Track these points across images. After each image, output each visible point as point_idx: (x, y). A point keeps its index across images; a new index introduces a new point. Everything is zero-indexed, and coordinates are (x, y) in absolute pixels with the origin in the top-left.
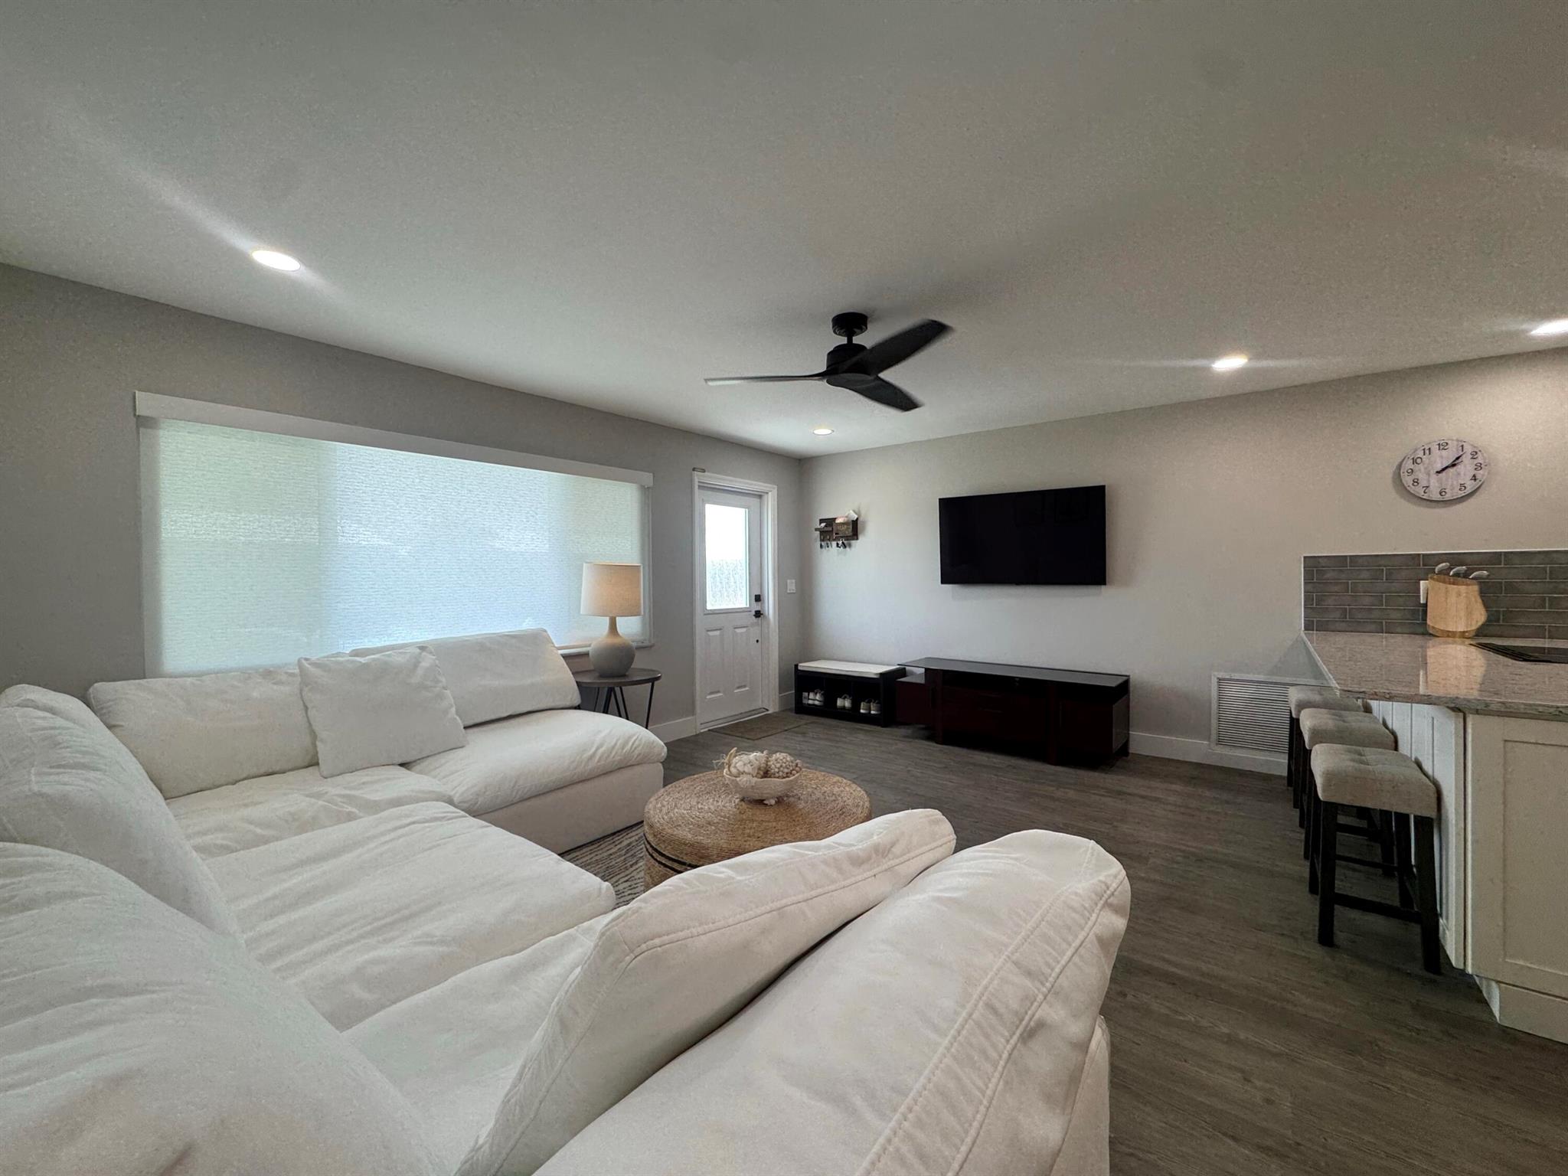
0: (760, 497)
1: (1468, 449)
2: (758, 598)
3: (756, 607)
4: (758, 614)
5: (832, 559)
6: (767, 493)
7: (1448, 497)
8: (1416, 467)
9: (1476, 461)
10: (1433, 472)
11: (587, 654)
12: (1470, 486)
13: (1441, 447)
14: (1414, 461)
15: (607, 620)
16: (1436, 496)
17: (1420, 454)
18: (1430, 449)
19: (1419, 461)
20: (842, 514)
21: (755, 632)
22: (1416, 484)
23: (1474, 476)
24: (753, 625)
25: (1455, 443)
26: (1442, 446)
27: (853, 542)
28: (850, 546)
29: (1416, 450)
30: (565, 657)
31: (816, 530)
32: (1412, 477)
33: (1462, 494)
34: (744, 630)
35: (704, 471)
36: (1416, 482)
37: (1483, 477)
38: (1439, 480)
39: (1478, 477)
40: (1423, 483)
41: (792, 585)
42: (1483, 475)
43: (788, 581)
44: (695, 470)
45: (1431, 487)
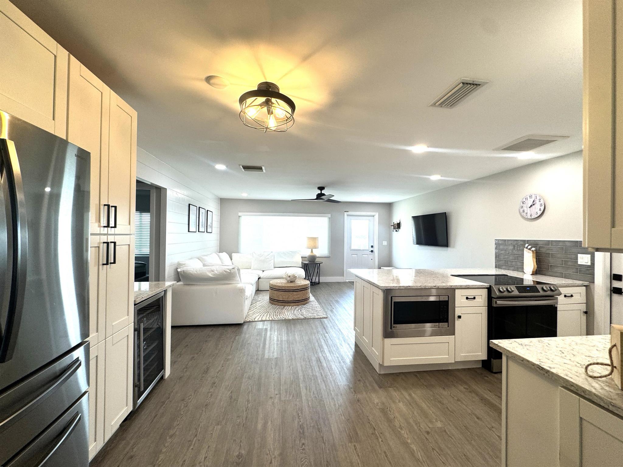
0: (374, 216)
1: (538, 198)
2: (372, 247)
3: (372, 249)
4: (372, 251)
5: (396, 235)
7: (533, 217)
8: (524, 205)
9: (540, 203)
10: (528, 207)
11: (306, 257)
12: (539, 213)
14: (523, 203)
15: (311, 250)
16: (529, 217)
17: (525, 200)
18: (527, 198)
19: (524, 203)
20: (396, 221)
21: (371, 256)
23: (540, 209)
24: (370, 254)
25: (534, 195)
26: (531, 197)
28: (399, 231)
29: (523, 199)
30: (302, 257)
31: (391, 226)
32: (523, 209)
33: (536, 216)
34: (366, 256)
35: (348, 212)
36: (524, 211)
37: (542, 209)
38: (530, 210)
39: (541, 209)
40: (526, 212)
41: (385, 243)
42: (542, 208)
43: (383, 242)
44: (345, 212)
45: (528, 214)
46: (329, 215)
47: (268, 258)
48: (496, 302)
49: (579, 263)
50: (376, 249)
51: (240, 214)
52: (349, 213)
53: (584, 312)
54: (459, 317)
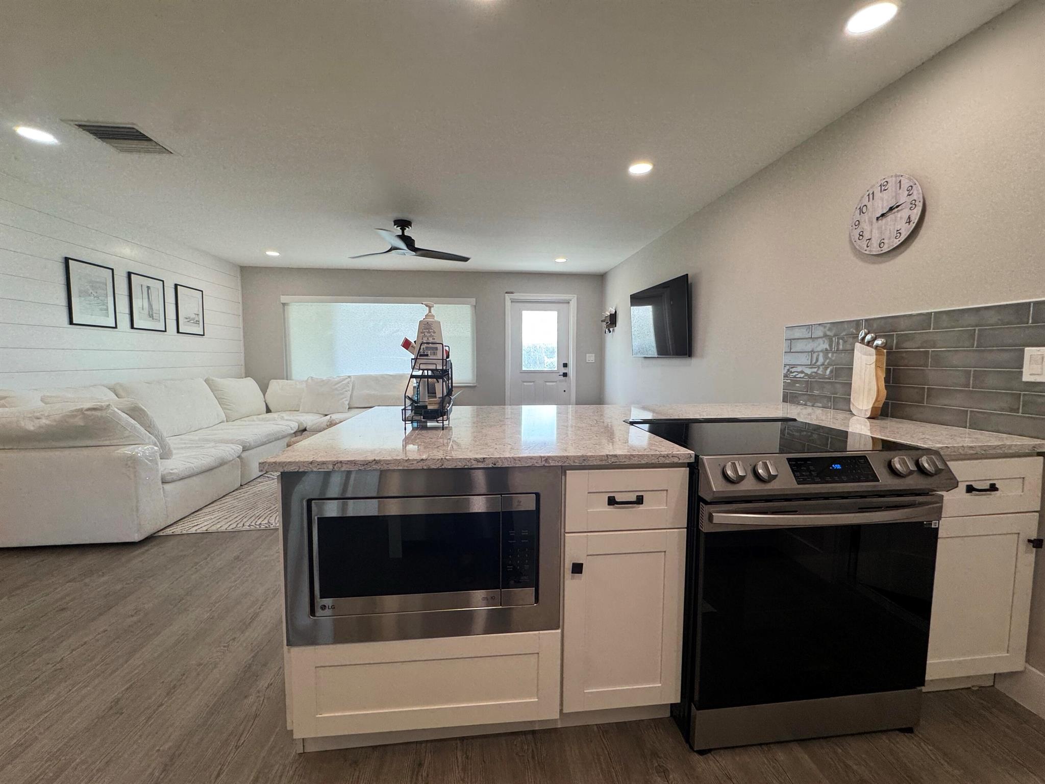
0: (567, 303)
1: (906, 184)
2: (565, 365)
3: (564, 370)
4: (565, 375)
5: (609, 340)
6: (571, 300)
7: (886, 249)
8: (864, 217)
9: (912, 198)
10: (875, 220)
12: (906, 231)
13: (883, 188)
14: (861, 211)
16: (875, 250)
17: (865, 201)
18: (873, 193)
19: (864, 209)
20: (608, 310)
21: (563, 385)
22: (861, 237)
23: (909, 218)
24: (560, 381)
25: (894, 178)
26: (883, 186)
27: (615, 328)
28: (613, 330)
29: (862, 197)
31: (601, 321)
32: (859, 231)
33: (897, 242)
34: (552, 384)
35: (512, 293)
36: (861, 235)
37: (915, 219)
38: (880, 228)
39: (912, 218)
40: (867, 235)
41: (591, 358)
42: (917, 212)
43: (588, 355)
44: (507, 293)
45: (873, 239)
46: (473, 300)
47: (336, 389)
48: (711, 517)
49: (1026, 378)
50: (571, 370)
51: (284, 299)
52: (516, 296)
53: (1029, 541)
54: (577, 568)
